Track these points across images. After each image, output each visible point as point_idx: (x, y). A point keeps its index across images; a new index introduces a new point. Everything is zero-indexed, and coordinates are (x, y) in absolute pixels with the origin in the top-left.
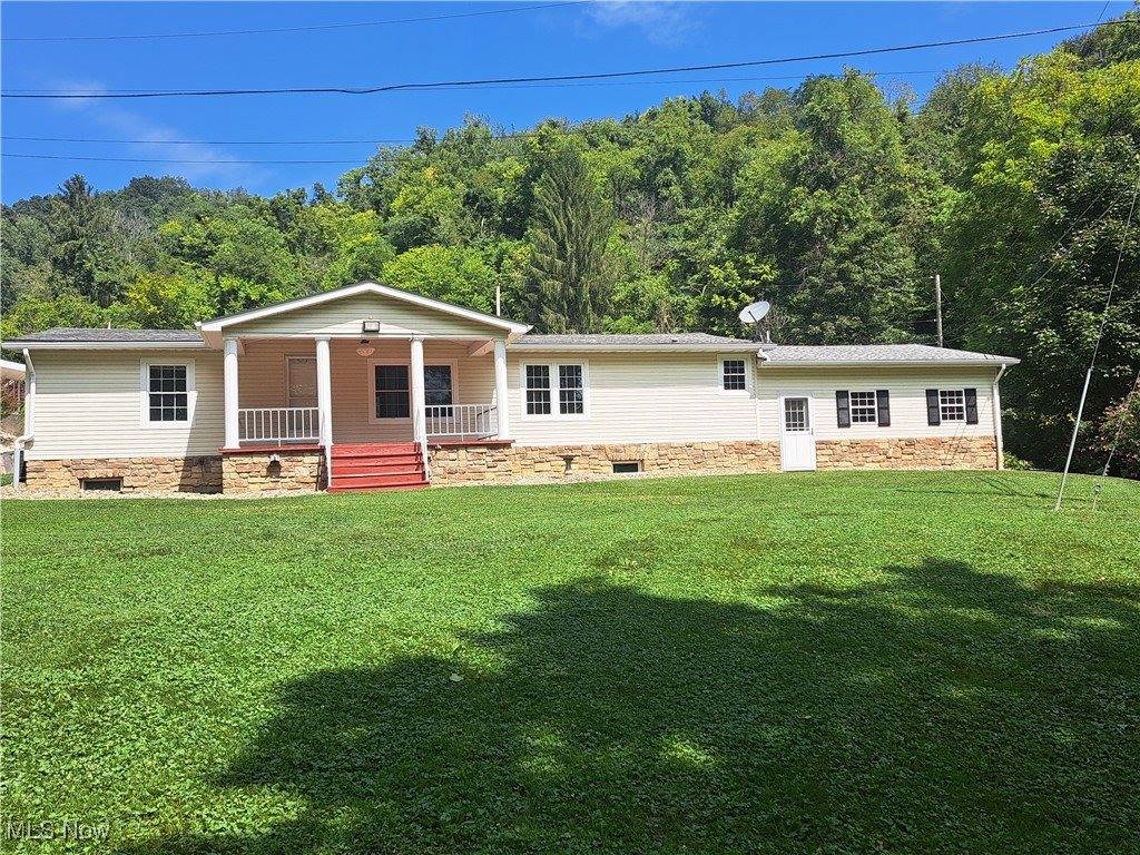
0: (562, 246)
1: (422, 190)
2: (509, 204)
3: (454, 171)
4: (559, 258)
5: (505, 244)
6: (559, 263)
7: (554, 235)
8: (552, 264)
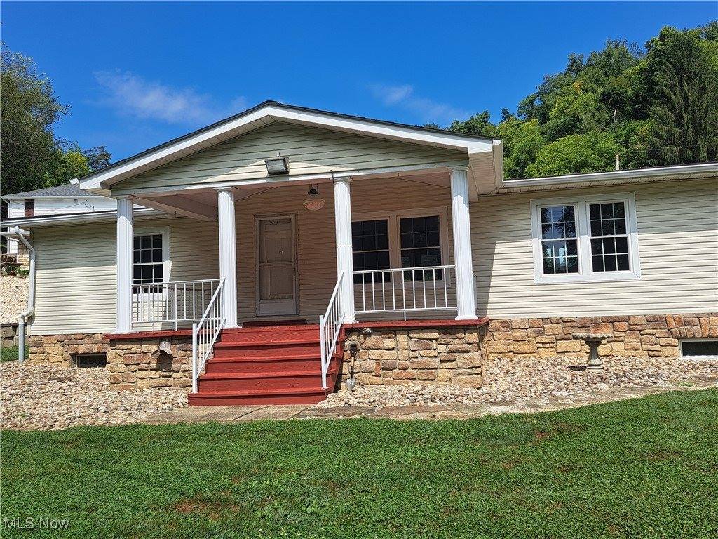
0: (679, 117)
1: (571, 98)
2: (637, 94)
3: (597, 81)
4: (676, 127)
5: (633, 124)
6: (677, 131)
7: (672, 108)
8: (670, 132)
